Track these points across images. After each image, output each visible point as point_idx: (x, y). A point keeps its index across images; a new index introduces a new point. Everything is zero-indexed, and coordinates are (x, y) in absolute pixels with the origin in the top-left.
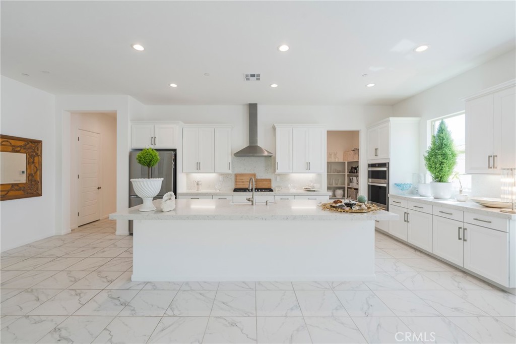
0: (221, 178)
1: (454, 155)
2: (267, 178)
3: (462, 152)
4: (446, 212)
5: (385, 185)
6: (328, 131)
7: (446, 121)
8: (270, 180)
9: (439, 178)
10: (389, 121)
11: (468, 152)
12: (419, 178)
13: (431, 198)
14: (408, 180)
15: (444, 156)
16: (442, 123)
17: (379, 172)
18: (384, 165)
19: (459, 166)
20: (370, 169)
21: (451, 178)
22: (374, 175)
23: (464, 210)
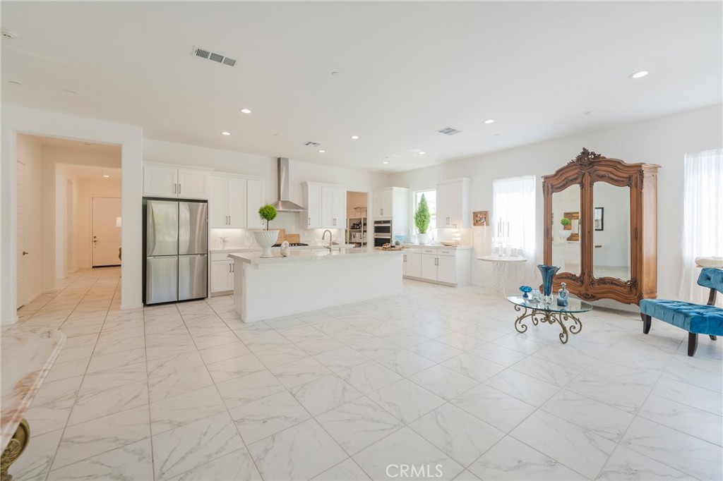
0: (247, 234)
1: (429, 216)
2: (296, 233)
3: (434, 215)
4: (429, 250)
5: (389, 237)
6: (348, 192)
7: (426, 193)
8: (298, 236)
9: (422, 231)
10: (392, 189)
11: (437, 214)
12: (408, 231)
13: (417, 243)
14: (403, 233)
15: (425, 216)
16: (423, 195)
17: (383, 227)
18: (388, 222)
19: (432, 224)
20: (376, 225)
21: (427, 231)
22: (378, 230)
23: (437, 248)
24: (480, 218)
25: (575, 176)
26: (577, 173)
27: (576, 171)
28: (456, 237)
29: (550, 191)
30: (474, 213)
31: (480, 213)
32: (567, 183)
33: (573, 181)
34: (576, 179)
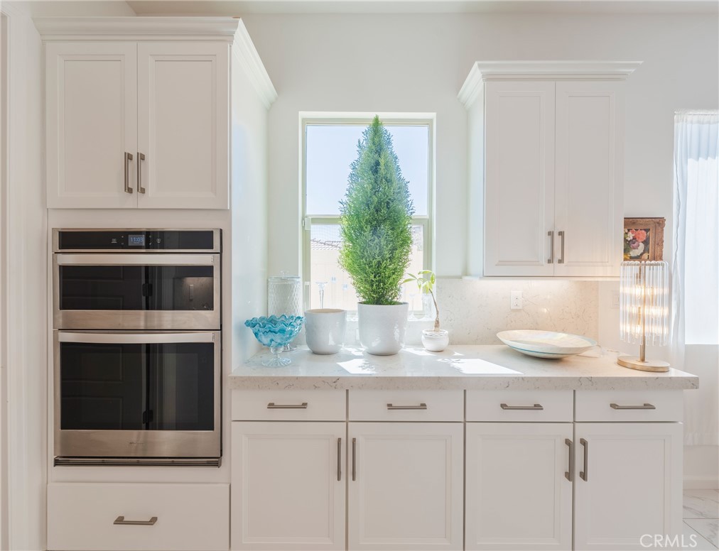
18: (201, 240)
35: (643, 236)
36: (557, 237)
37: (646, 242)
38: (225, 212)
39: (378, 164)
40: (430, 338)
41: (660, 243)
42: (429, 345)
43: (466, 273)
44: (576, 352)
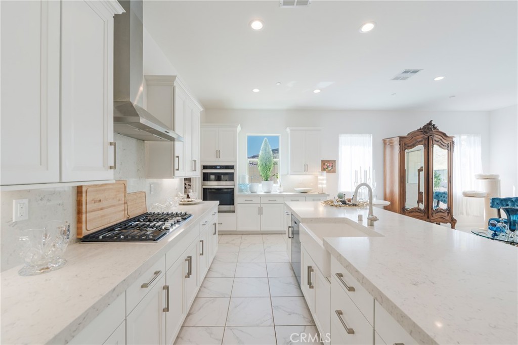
5: (232, 187)
10: (237, 127)
18: (232, 167)
20: (206, 171)
24: (329, 166)
25: (421, 139)
26: (422, 138)
27: (422, 136)
28: (322, 184)
29: (404, 148)
30: (322, 161)
31: (328, 161)
32: (416, 143)
33: (419, 143)
34: (422, 141)
35: (331, 165)
36: (306, 166)
37: (332, 166)
38: (236, 161)
39: (266, 148)
40: (278, 189)
41: (335, 166)
42: (278, 191)
43: (288, 174)
44: (310, 191)
